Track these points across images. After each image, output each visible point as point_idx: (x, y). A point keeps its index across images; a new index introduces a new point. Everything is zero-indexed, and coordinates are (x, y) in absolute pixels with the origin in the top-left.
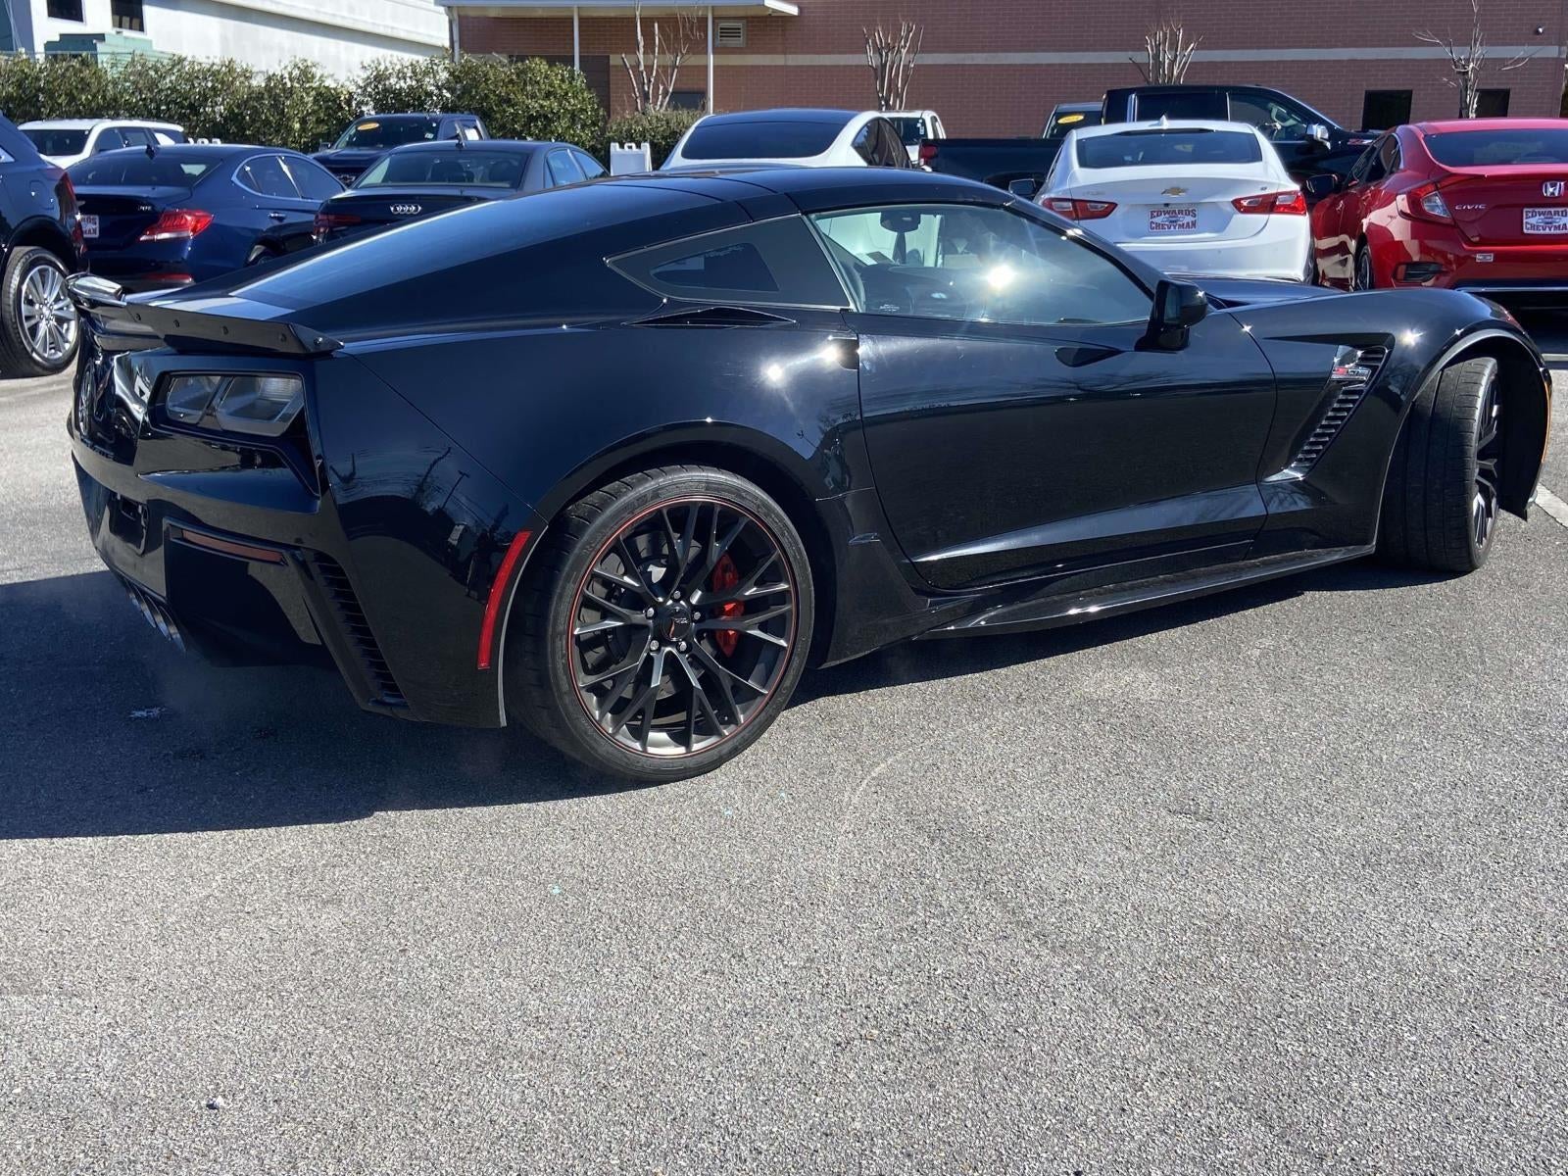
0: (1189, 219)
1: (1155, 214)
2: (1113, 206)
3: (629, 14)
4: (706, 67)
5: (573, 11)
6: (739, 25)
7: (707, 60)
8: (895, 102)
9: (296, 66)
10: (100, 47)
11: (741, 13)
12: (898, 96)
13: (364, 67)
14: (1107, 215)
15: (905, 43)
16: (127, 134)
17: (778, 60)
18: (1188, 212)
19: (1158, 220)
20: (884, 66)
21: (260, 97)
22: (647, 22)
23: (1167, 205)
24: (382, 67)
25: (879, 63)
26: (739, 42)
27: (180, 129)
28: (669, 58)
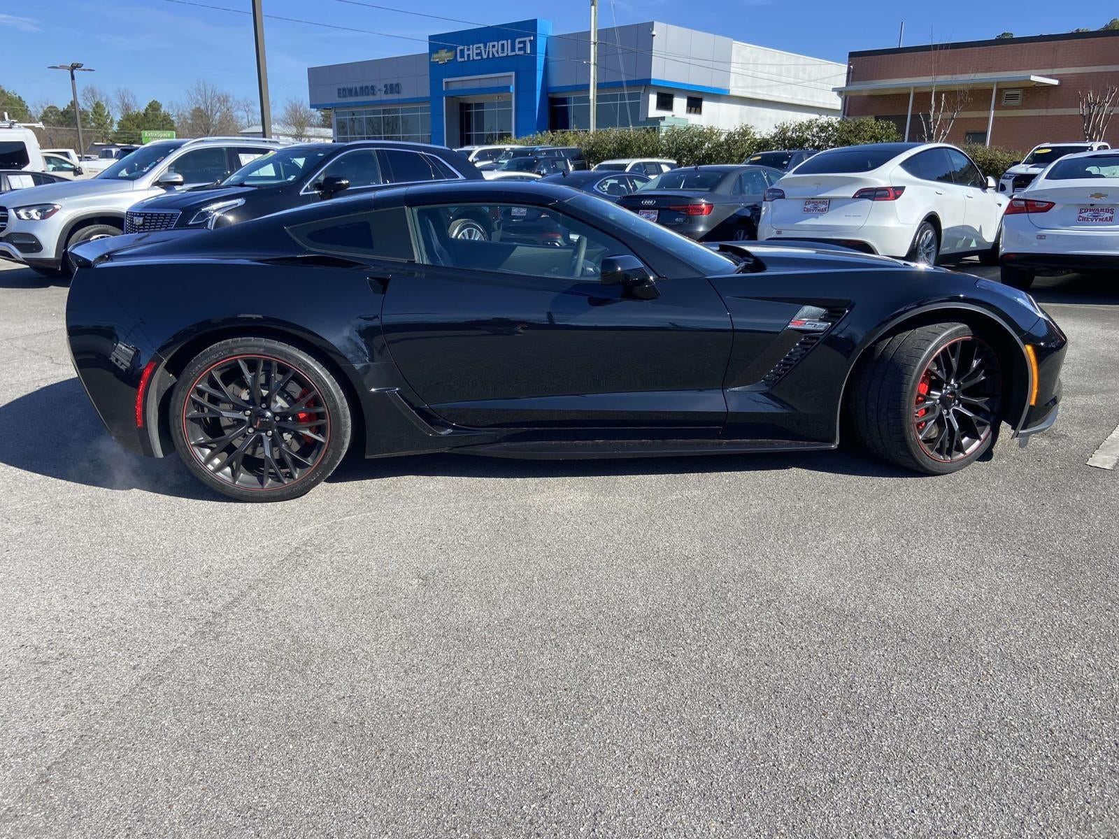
0: (1108, 215)
1: (1083, 211)
2: (1052, 205)
3: (929, 90)
4: (988, 119)
5: (910, 89)
6: (1019, 92)
7: (990, 113)
8: (1096, 137)
9: (742, 128)
10: (662, 123)
11: (1022, 85)
12: (1099, 133)
13: (776, 127)
14: (1047, 211)
15: (1109, 98)
16: (647, 166)
17: (1042, 112)
18: (1107, 211)
19: (1085, 215)
20: (1091, 114)
21: (721, 145)
22: (938, 95)
23: (1092, 205)
24: (785, 127)
25: (1088, 113)
26: (1017, 102)
27: (675, 162)
28: (949, 114)
